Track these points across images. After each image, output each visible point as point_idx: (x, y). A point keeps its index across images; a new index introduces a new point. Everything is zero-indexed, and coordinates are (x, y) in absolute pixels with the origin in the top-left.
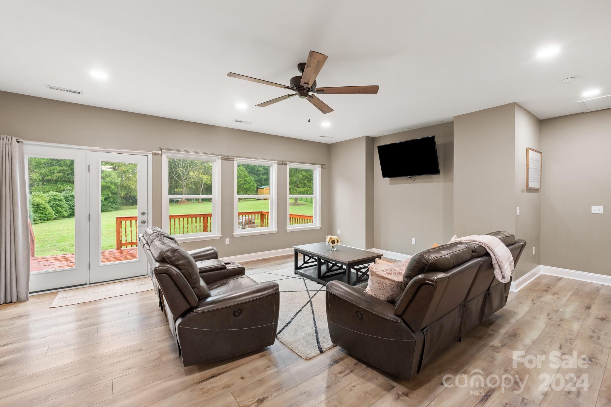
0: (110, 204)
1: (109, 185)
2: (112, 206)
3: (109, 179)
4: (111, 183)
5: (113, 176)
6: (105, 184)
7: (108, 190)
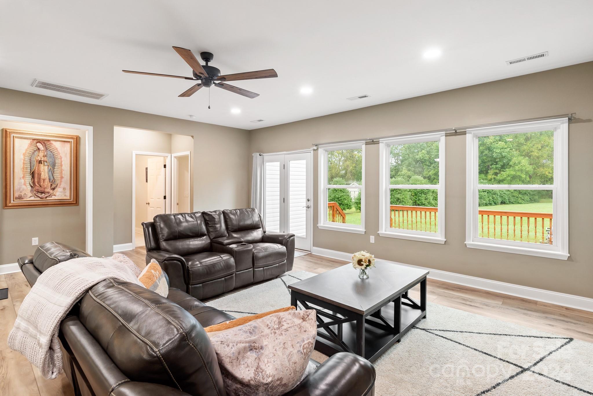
0: (520, 196)
1: (519, 174)
2: (523, 198)
3: (519, 168)
4: (521, 171)
5: (523, 164)
6: (514, 173)
7: (518, 180)
